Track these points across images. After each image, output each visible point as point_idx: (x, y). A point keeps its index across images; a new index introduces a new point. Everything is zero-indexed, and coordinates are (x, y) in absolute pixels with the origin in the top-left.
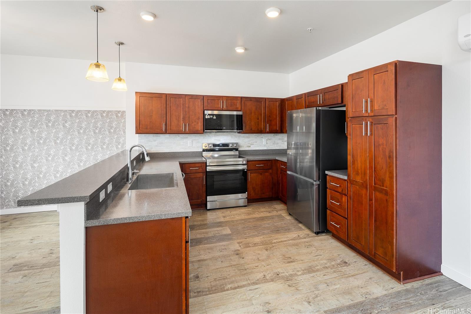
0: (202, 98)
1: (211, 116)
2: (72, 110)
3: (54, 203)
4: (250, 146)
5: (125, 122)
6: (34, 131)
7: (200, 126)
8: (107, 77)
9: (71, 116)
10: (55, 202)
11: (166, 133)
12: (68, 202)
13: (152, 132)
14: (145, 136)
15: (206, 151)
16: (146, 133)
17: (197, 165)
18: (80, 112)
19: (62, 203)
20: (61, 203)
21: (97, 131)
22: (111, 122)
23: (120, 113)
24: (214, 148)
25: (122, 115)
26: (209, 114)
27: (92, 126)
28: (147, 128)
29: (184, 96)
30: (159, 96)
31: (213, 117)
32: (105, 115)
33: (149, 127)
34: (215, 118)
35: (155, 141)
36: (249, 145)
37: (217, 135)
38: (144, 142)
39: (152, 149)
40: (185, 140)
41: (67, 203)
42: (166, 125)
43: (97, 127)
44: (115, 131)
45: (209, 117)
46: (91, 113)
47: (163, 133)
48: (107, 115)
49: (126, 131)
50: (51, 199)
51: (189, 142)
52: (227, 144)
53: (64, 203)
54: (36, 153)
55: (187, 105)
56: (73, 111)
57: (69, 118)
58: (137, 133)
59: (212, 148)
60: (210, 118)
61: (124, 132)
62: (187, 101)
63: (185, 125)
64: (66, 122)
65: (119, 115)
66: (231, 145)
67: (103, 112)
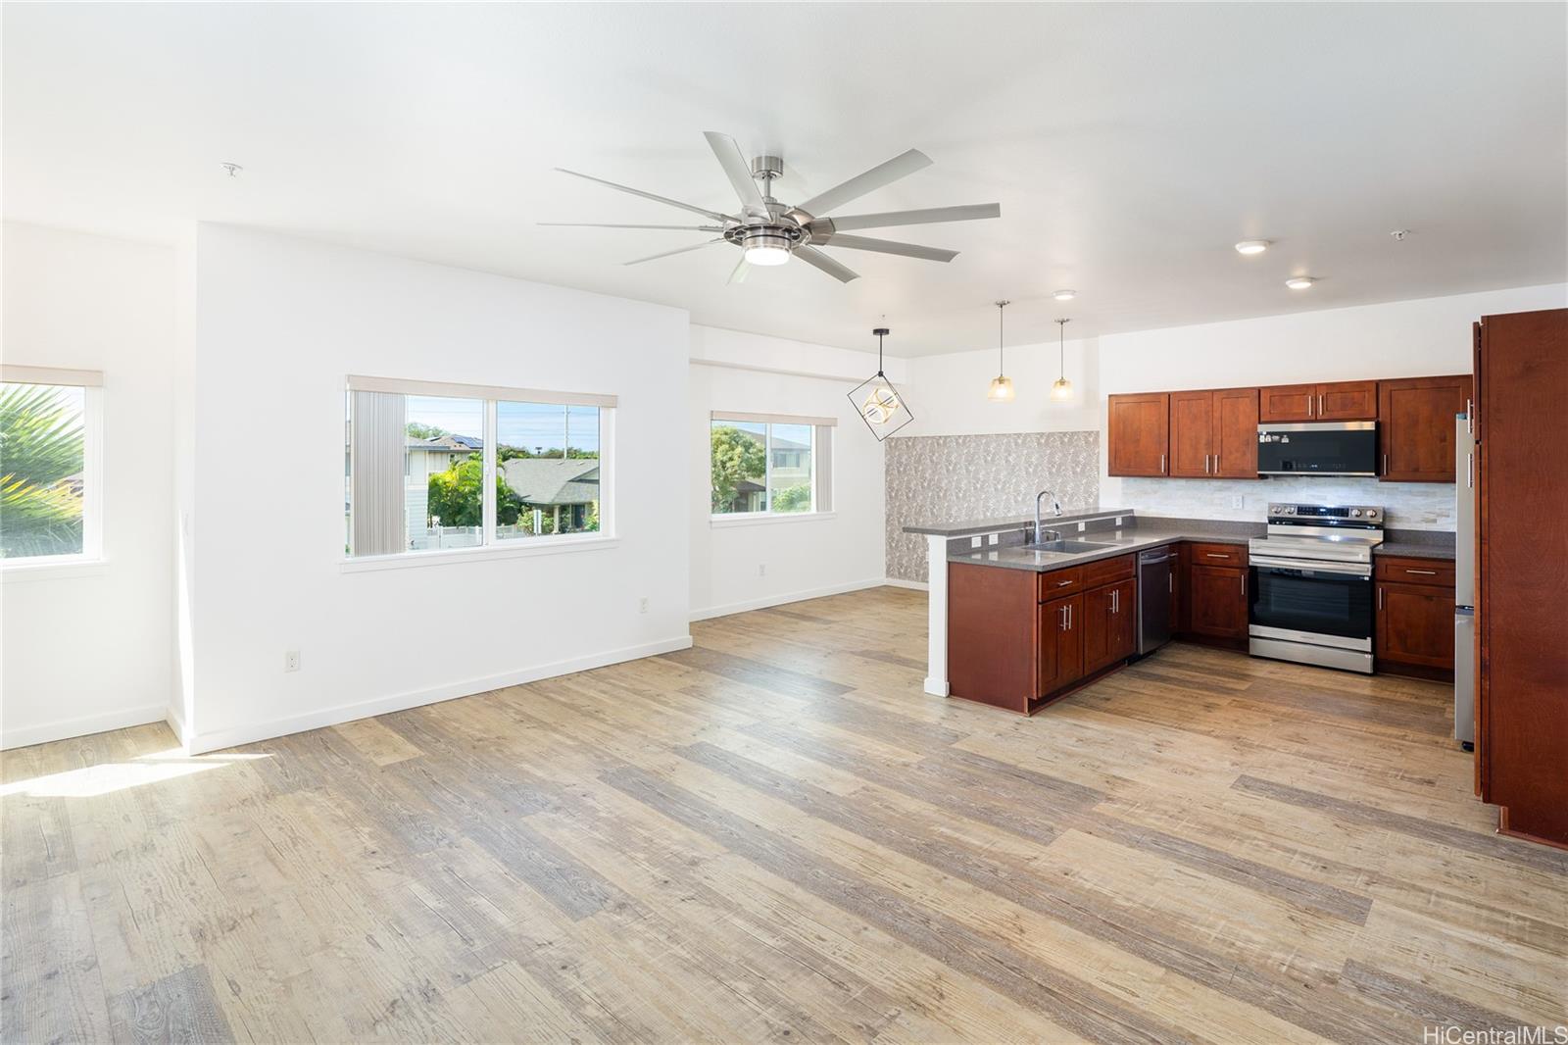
0: (1256, 393)
1: (1276, 438)
2: (1017, 434)
4: (1435, 521)
5: (1095, 453)
6: (970, 468)
7: (1251, 459)
9: (1016, 444)
11: (1169, 475)
13: (1138, 474)
15: (1281, 524)
17: (1226, 549)
22: (1076, 454)
24: (1299, 516)
26: (1268, 433)
28: (1129, 466)
29: (1210, 393)
30: (1154, 397)
31: (1280, 439)
32: (1066, 440)
33: (1133, 463)
34: (1285, 440)
36: (1432, 517)
37: (1316, 485)
38: (1119, 491)
40: (1225, 494)
42: (1167, 458)
44: (1083, 471)
45: (1269, 439)
47: (1161, 475)
48: (1070, 441)
51: (1234, 498)
52: (1343, 509)
55: (1217, 415)
56: (1019, 435)
57: (1014, 446)
58: (1111, 474)
59: (1295, 515)
60: (1273, 442)
62: (1217, 404)
63: (1211, 459)
64: (1009, 455)
66: (1355, 512)
67: (1065, 434)
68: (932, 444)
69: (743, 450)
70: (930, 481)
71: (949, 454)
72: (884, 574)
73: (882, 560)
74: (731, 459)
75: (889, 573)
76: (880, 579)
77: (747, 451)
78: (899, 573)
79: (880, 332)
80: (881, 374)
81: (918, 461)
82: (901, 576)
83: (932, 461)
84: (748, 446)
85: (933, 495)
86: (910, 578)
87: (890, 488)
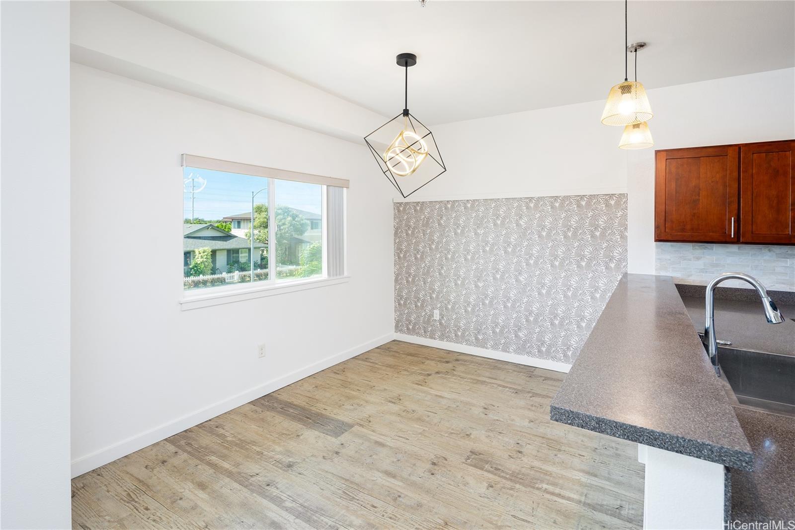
2: (529, 198)
3: (639, 440)
5: (624, 217)
6: (479, 231)
8: (649, 110)
9: (528, 208)
10: (641, 439)
11: (737, 241)
12: (681, 452)
13: (695, 239)
14: (672, 246)
16: (682, 239)
18: (541, 200)
19: (662, 448)
20: (660, 447)
21: (570, 234)
22: (595, 218)
23: (614, 198)
25: (618, 203)
27: (589, 224)
28: (683, 230)
30: (720, 152)
32: (583, 203)
33: (688, 227)
35: (698, 259)
38: (670, 260)
39: (690, 278)
41: (677, 452)
42: (738, 221)
43: (570, 226)
44: (603, 235)
46: (559, 201)
47: (728, 240)
48: (588, 204)
49: (628, 234)
50: (632, 426)
53: (667, 449)
54: (480, 265)
56: (531, 199)
57: (525, 210)
58: (658, 239)
61: (624, 237)
64: (520, 219)
65: (613, 202)
67: (582, 197)
68: (440, 208)
69: (292, 219)
70: (438, 243)
71: (457, 218)
72: (394, 330)
73: (392, 316)
74: (284, 224)
75: (398, 328)
76: (389, 334)
77: (294, 219)
78: (408, 329)
79: (407, 60)
80: (406, 113)
81: (426, 225)
82: (409, 332)
83: (440, 224)
84: (294, 217)
85: (441, 257)
86: (418, 334)
87: (398, 250)
